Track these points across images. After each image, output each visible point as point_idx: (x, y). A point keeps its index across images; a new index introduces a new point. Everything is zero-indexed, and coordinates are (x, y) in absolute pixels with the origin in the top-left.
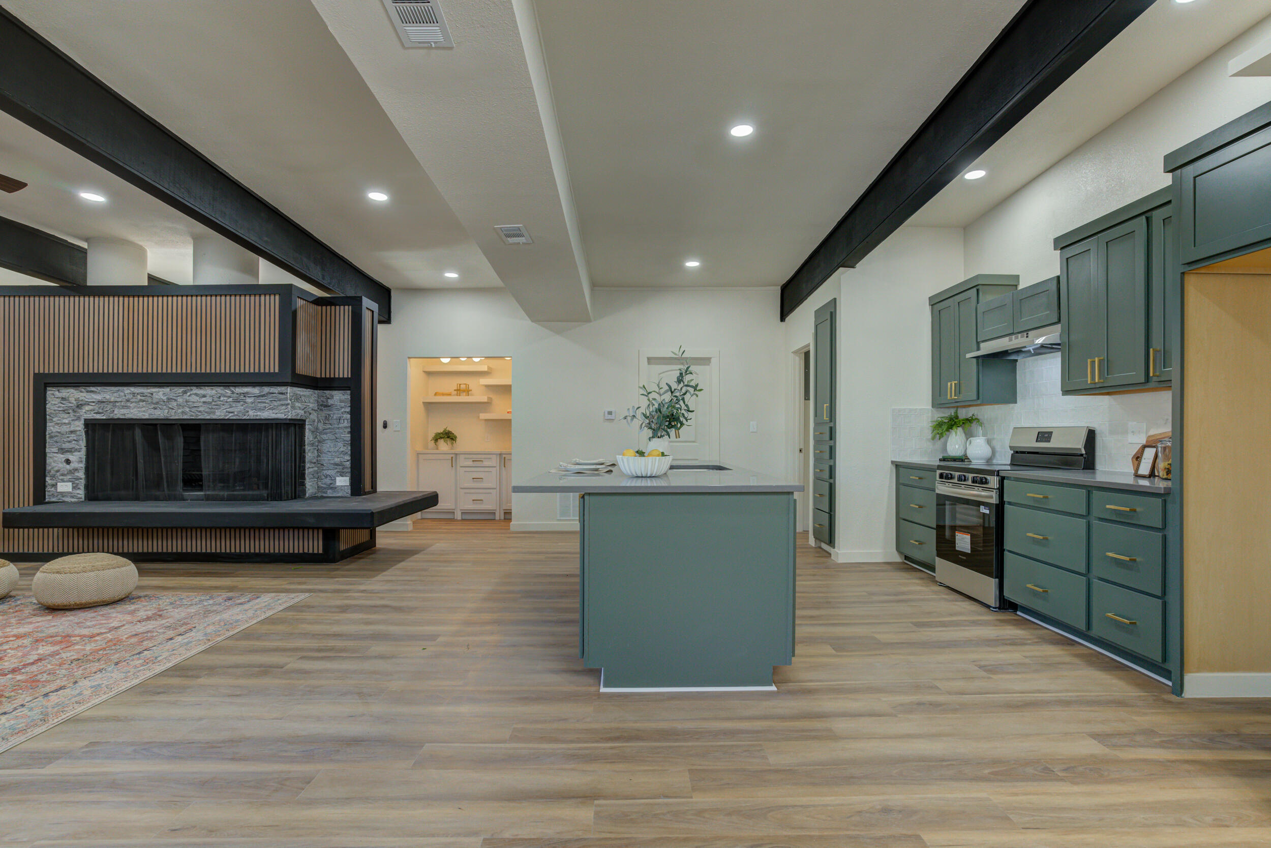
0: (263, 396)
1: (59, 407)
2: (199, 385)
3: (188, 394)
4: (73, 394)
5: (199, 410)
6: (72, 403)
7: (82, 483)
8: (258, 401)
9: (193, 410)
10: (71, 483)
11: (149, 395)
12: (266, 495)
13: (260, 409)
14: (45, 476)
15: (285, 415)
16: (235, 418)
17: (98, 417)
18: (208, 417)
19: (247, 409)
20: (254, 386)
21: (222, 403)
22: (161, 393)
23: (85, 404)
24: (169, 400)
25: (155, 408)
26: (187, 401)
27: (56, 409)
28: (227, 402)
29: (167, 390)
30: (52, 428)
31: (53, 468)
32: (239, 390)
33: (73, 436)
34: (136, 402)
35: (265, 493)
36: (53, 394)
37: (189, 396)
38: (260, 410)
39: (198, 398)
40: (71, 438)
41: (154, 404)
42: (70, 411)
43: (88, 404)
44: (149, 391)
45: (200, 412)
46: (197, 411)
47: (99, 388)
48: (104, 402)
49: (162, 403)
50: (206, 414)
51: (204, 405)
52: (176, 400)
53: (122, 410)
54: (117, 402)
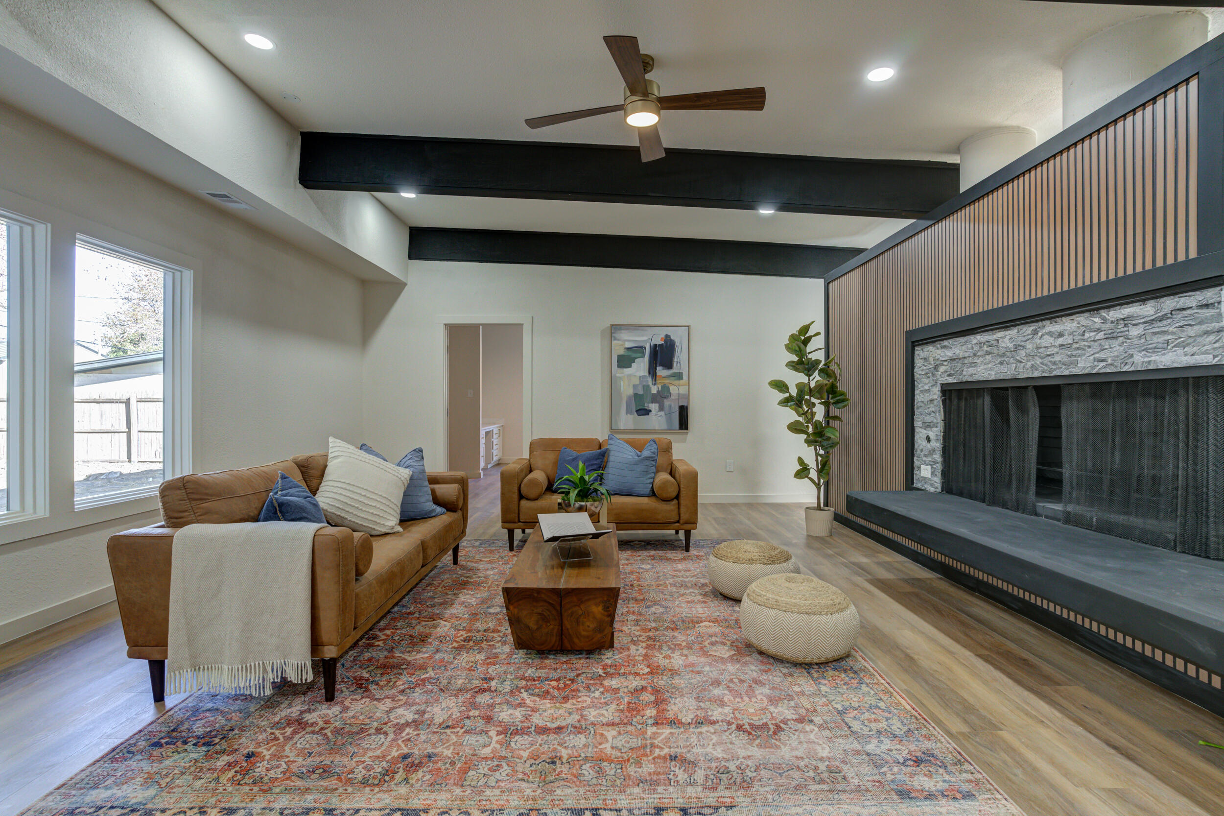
0: (1161, 319)
2: (1052, 315)
3: (1040, 334)
4: (932, 352)
5: (1053, 360)
6: (931, 365)
7: (939, 467)
8: (1152, 330)
9: (1046, 361)
10: (930, 467)
11: (995, 343)
12: (1171, 536)
13: (1155, 348)
14: (913, 456)
15: (1215, 357)
16: (1108, 370)
17: (951, 380)
18: (1066, 373)
19: (1130, 351)
20: (1144, 301)
22: (1007, 338)
23: (940, 364)
24: (1017, 347)
25: (1001, 363)
26: (1038, 348)
27: (921, 372)
28: (1095, 341)
29: (1013, 332)
30: (918, 396)
31: (919, 446)
32: (1115, 314)
33: (932, 407)
34: (982, 356)
35: (1169, 528)
36: (919, 354)
37: (1041, 337)
38: (1156, 350)
39: (1051, 340)
40: (930, 409)
41: (1000, 356)
42: (930, 374)
43: (942, 363)
44: (995, 337)
45: (1054, 363)
46: (1050, 362)
47: (950, 341)
48: (954, 359)
49: (1008, 354)
50: (1064, 367)
51: (1060, 351)
52: (1024, 347)
53: (970, 369)
54: (966, 358)
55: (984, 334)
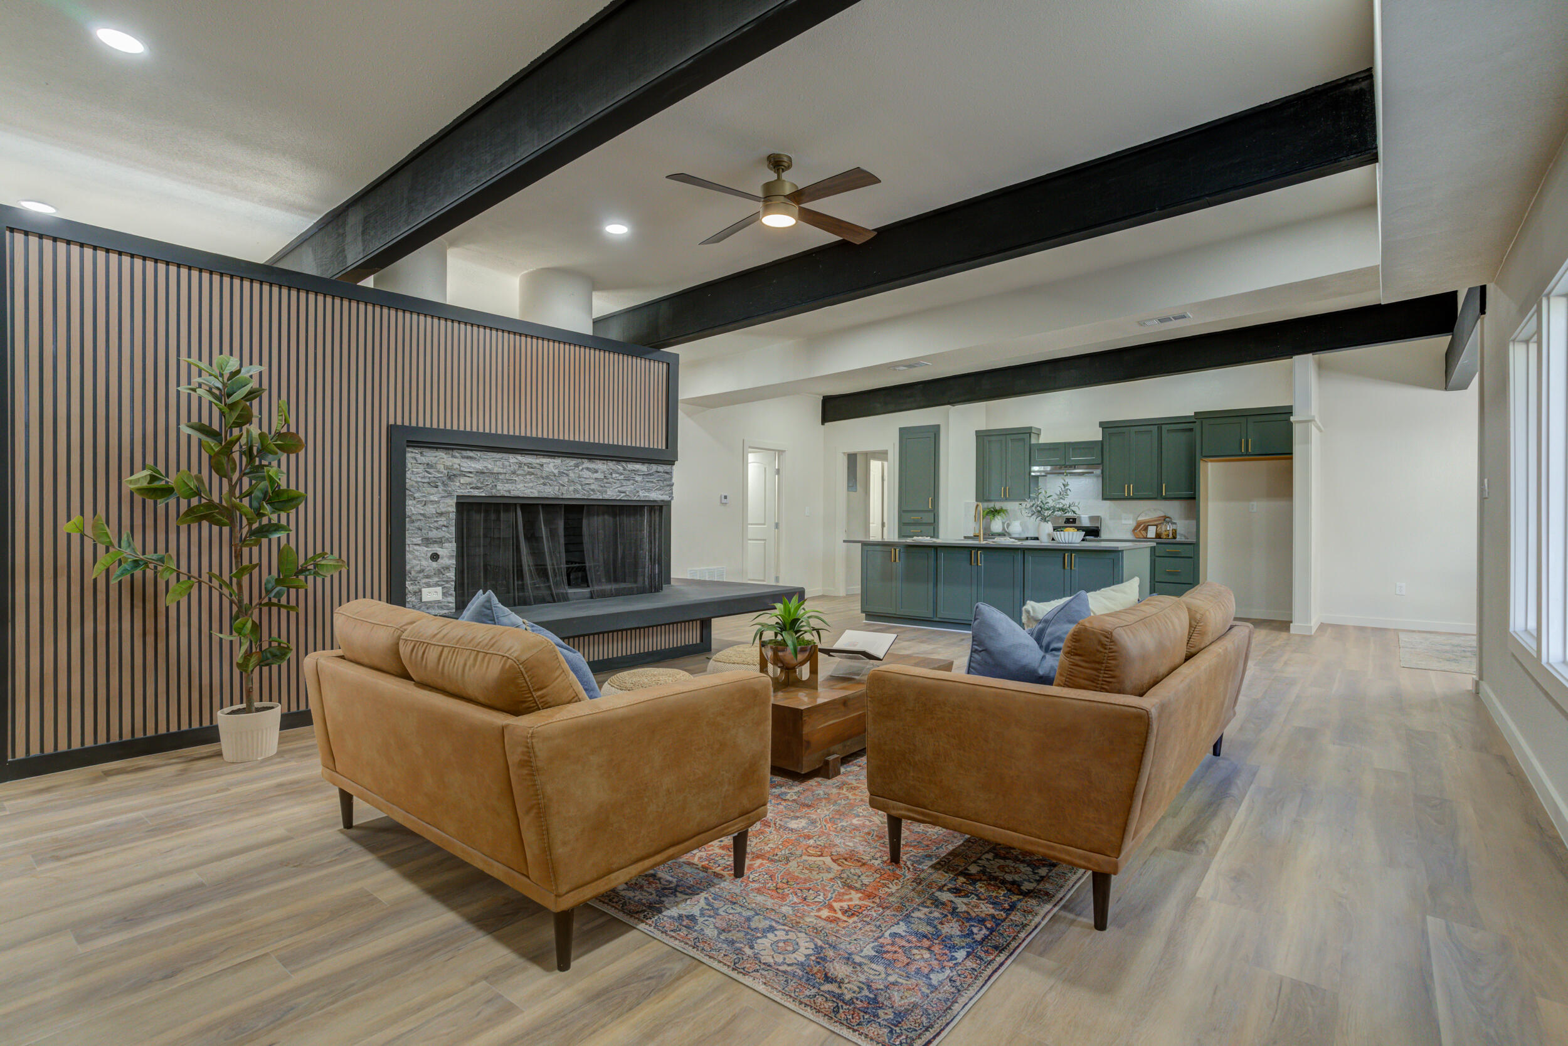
0: (651, 475)
1: (424, 477)
2: (591, 457)
3: (580, 468)
4: (443, 460)
5: (593, 488)
6: (441, 473)
7: (454, 585)
8: (647, 479)
9: (587, 487)
10: (441, 588)
11: (538, 466)
14: (404, 580)
17: (476, 493)
18: (601, 498)
19: (638, 489)
20: (643, 463)
21: (614, 480)
22: (551, 465)
23: (460, 475)
24: (561, 473)
25: (544, 484)
26: (580, 477)
27: (419, 480)
28: (618, 479)
29: (558, 461)
30: (412, 509)
31: (413, 567)
32: (631, 466)
33: (443, 521)
34: (522, 475)
36: (415, 459)
37: (583, 469)
38: (649, 490)
39: (591, 473)
40: (440, 523)
41: (543, 478)
42: (439, 484)
43: (463, 474)
44: (538, 461)
45: (593, 490)
46: (589, 488)
47: (479, 454)
48: (484, 473)
49: (552, 478)
50: (599, 493)
51: (596, 483)
52: (567, 475)
53: (506, 485)
54: (501, 473)
55: (527, 456)
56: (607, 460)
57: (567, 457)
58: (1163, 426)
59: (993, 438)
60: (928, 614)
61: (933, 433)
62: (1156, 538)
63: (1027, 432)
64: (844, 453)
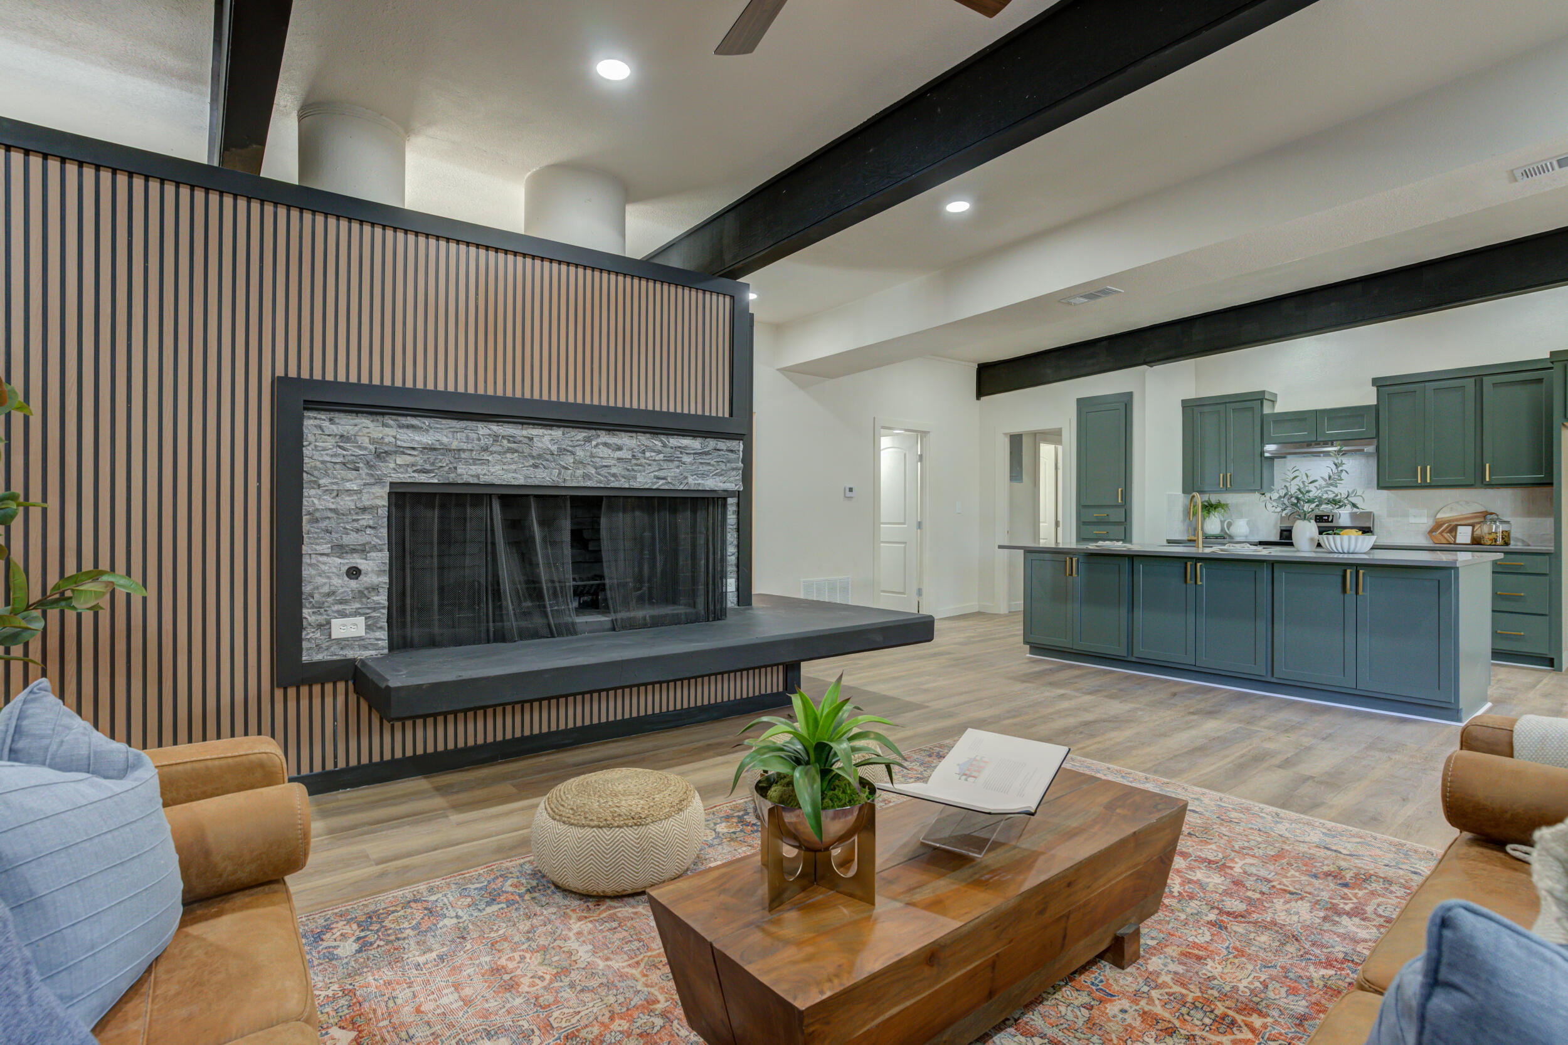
0: (706, 453)
1: (335, 455)
2: (611, 428)
3: (594, 443)
4: (367, 430)
5: (612, 472)
6: (365, 449)
7: (383, 615)
8: (700, 461)
9: (604, 471)
10: (361, 619)
11: (526, 441)
13: (703, 474)
14: (300, 606)
15: (736, 485)
16: (667, 487)
17: (423, 478)
18: (627, 486)
19: (685, 474)
20: (694, 437)
21: (648, 462)
22: (547, 439)
23: (396, 452)
24: (562, 451)
25: (535, 466)
26: (592, 456)
27: (328, 459)
28: (654, 460)
29: (557, 433)
30: (316, 501)
31: (317, 588)
32: (674, 441)
33: (366, 519)
34: (499, 453)
36: (320, 427)
37: (597, 445)
38: (703, 476)
39: (609, 451)
40: (362, 523)
41: (533, 457)
42: (361, 465)
43: (401, 451)
44: (525, 433)
45: (614, 475)
46: (608, 473)
47: (427, 421)
48: (435, 449)
49: (549, 457)
50: (623, 480)
51: (619, 465)
52: (573, 453)
53: (473, 467)
54: (464, 450)
55: (506, 425)
56: (636, 432)
57: (573, 427)
58: (1485, 378)
59: (1206, 409)
60: (1121, 651)
61: (1125, 404)
62: (1473, 544)
63: (1259, 398)
64: (1005, 434)
